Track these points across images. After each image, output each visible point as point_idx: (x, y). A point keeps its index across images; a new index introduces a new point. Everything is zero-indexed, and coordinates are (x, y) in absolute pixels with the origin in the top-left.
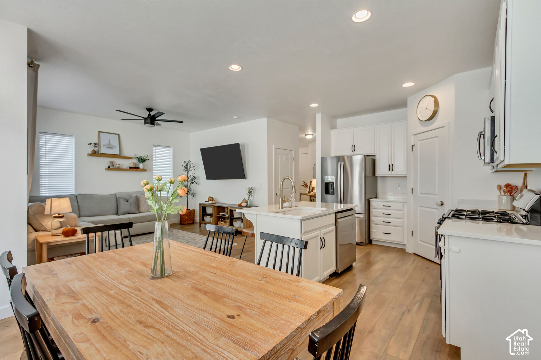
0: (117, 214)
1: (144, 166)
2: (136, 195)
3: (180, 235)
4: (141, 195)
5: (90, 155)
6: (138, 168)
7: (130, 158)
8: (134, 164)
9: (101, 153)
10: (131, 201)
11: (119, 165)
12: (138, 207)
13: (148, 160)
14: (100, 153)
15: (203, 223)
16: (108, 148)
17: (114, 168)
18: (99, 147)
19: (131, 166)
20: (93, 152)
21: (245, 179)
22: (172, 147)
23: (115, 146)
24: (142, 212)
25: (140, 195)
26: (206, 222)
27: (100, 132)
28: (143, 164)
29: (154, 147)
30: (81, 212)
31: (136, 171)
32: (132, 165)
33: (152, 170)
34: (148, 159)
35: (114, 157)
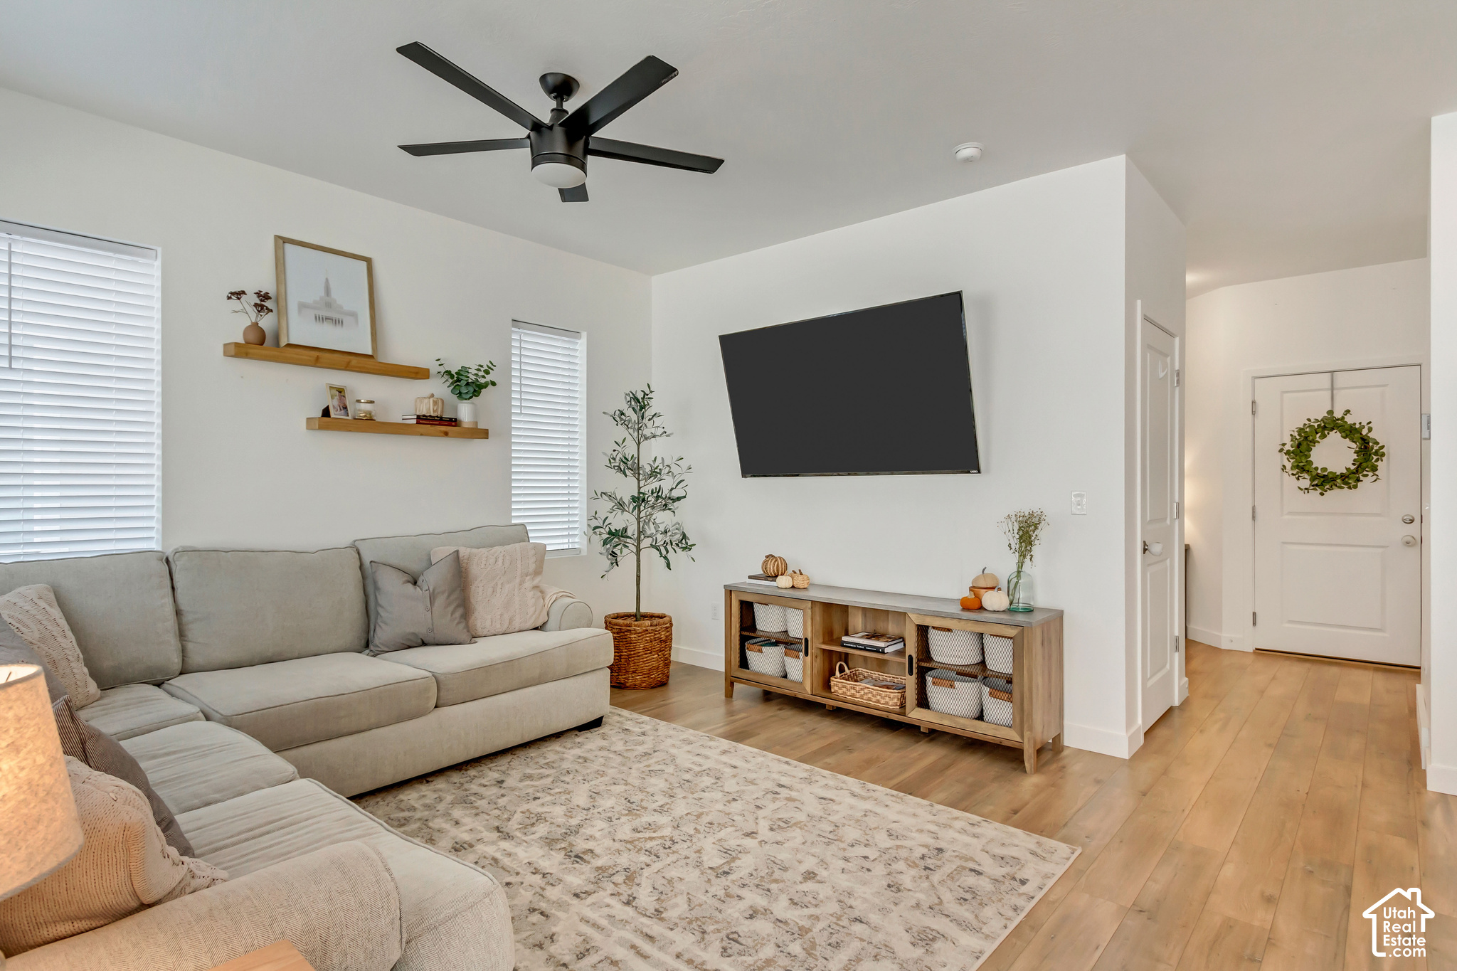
0: (365, 644)
1: (476, 413)
2: (453, 549)
3: (685, 759)
4: (475, 550)
5: (238, 351)
6: (453, 422)
7: (419, 374)
8: (435, 403)
9: (289, 345)
10: (432, 579)
11: (368, 407)
12: (464, 607)
13: (490, 387)
14: (283, 342)
15: (741, 680)
16: (319, 319)
17: (350, 418)
18: (282, 312)
19: (424, 412)
20: (253, 337)
21: (979, 472)
22: (584, 334)
23: (354, 315)
24: (485, 633)
25: (469, 550)
27: (282, 241)
28: (473, 403)
29: (514, 329)
30: (190, 646)
31: (446, 434)
32: (427, 409)
33: (507, 434)
34: (494, 384)
35: (347, 368)
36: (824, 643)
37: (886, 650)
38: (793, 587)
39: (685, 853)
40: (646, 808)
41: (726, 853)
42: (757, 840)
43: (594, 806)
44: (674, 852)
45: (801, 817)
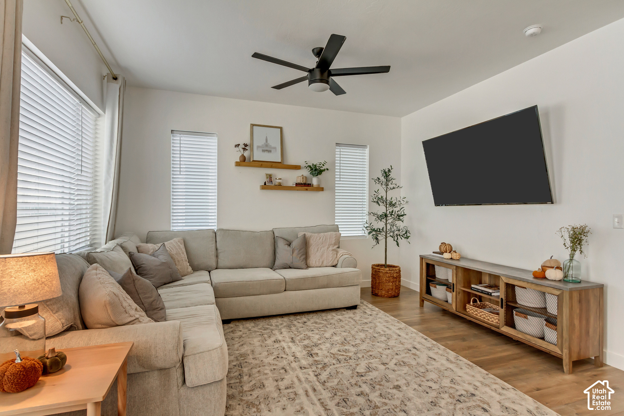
0: (272, 266)
1: (319, 181)
2: (304, 233)
3: (380, 328)
4: (313, 234)
5: (238, 164)
6: (309, 185)
7: (297, 168)
8: (303, 178)
9: (253, 161)
10: (294, 244)
11: (280, 181)
12: (306, 256)
13: (326, 171)
14: (251, 160)
15: (428, 300)
16: (263, 151)
17: (273, 185)
18: (252, 150)
19: (299, 182)
20: (242, 159)
21: (552, 203)
22: (368, 146)
23: (275, 148)
24: (313, 266)
25: (311, 234)
26: (435, 298)
27: (253, 125)
28: (318, 178)
29: (337, 147)
30: (219, 260)
31: (307, 190)
32: (300, 181)
33: (333, 189)
34: (327, 169)
35: (272, 167)
36: (464, 287)
37: (493, 294)
38: (451, 258)
39: (351, 364)
40: (349, 343)
41: (368, 368)
42: (385, 367)
43: (330, 338)
44: (347, 362)
45: (414, 363)
